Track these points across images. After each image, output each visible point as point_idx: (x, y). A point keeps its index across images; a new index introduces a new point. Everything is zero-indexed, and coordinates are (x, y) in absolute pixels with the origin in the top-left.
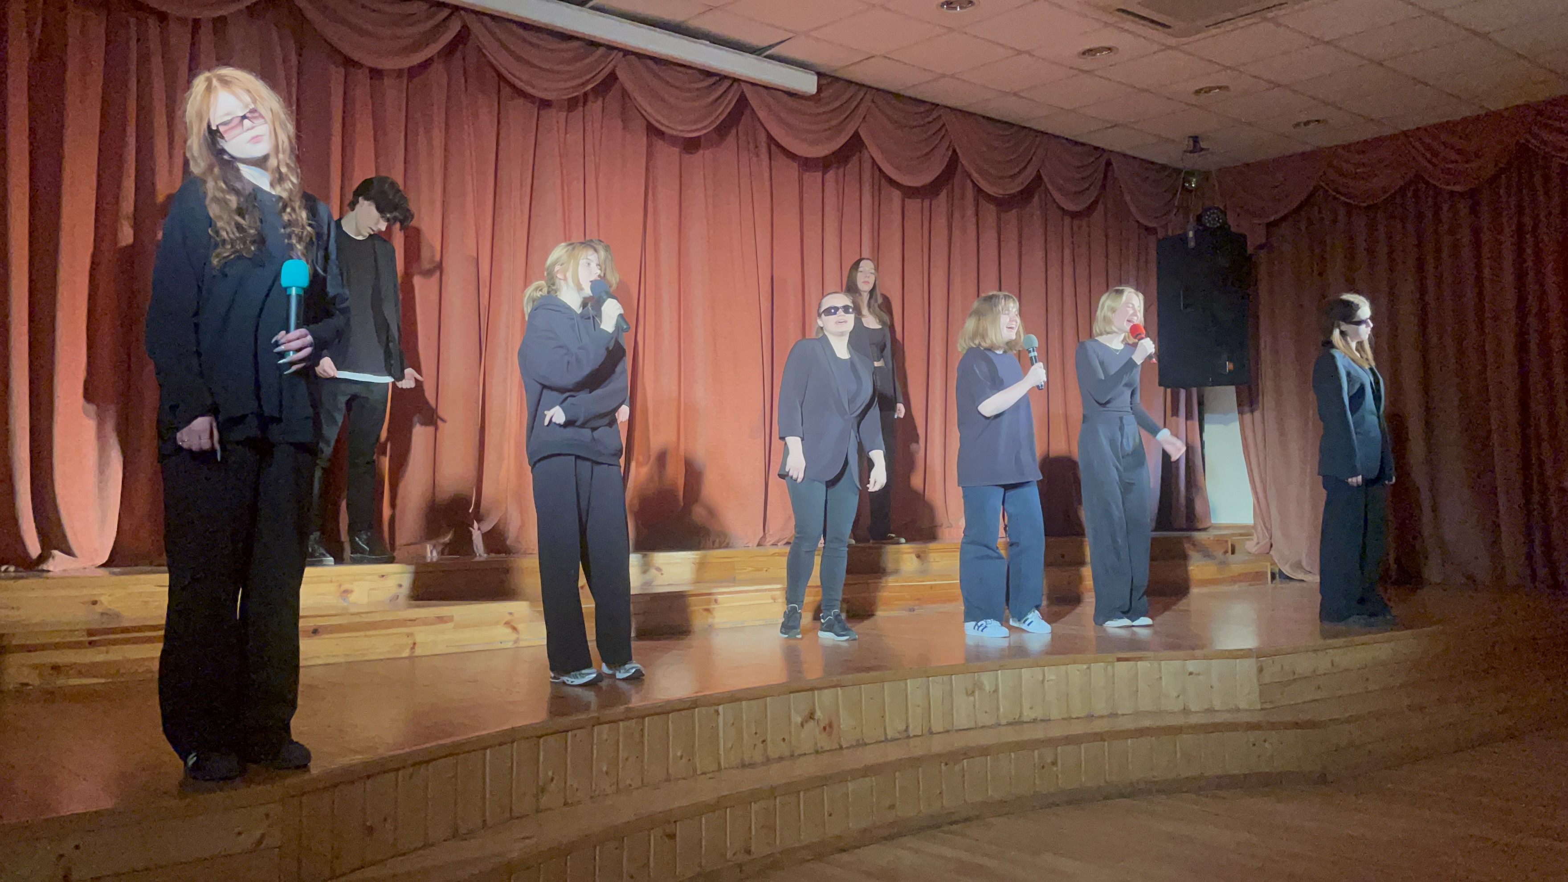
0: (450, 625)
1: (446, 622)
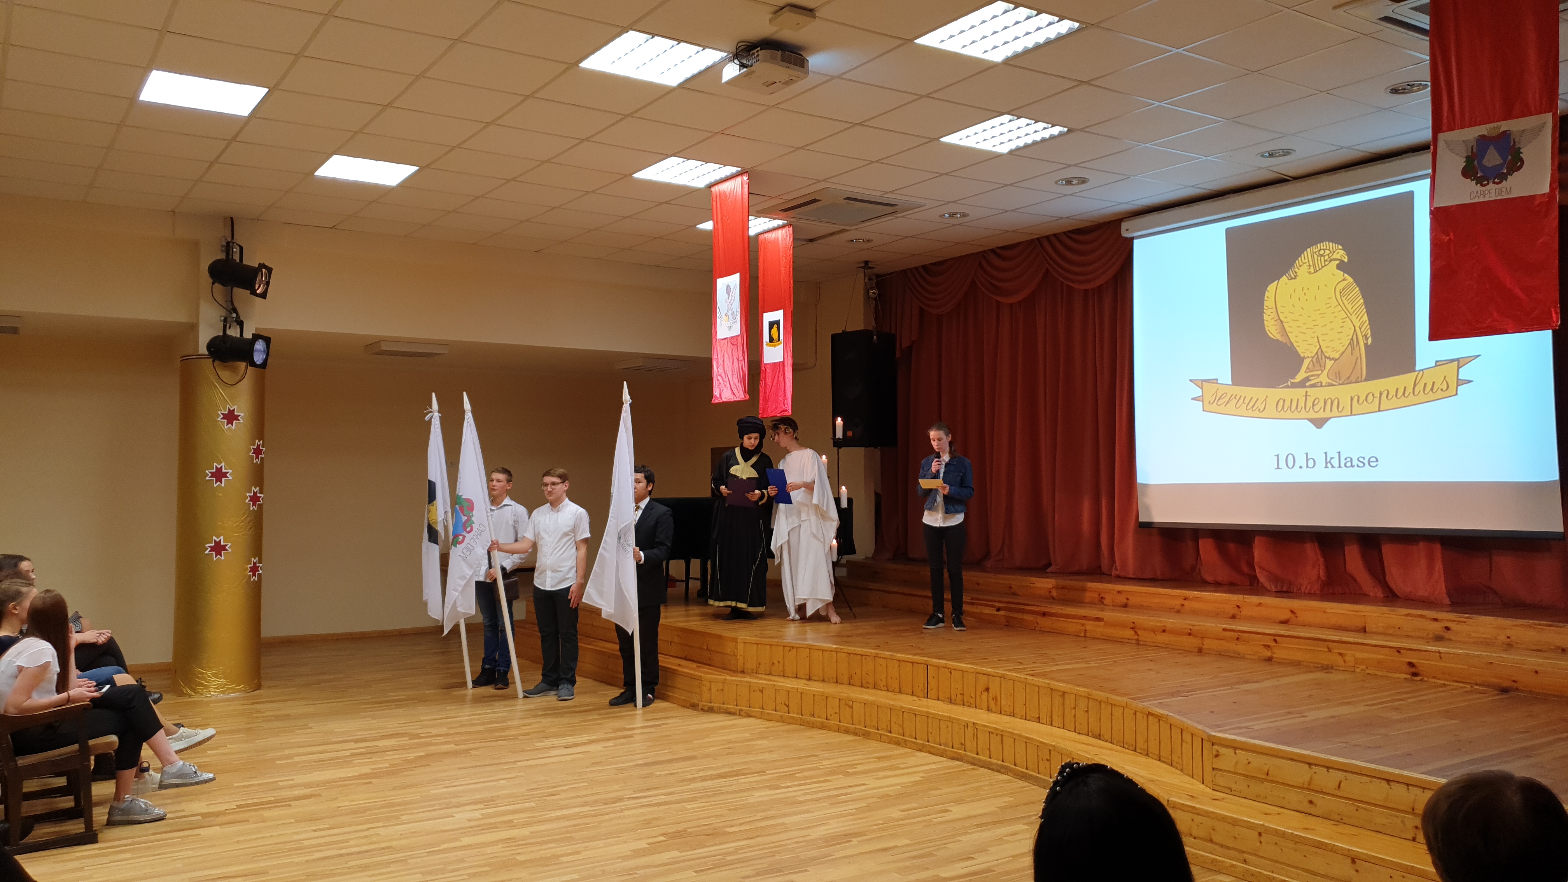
0: (1102, 623)
1: (1100, 621)
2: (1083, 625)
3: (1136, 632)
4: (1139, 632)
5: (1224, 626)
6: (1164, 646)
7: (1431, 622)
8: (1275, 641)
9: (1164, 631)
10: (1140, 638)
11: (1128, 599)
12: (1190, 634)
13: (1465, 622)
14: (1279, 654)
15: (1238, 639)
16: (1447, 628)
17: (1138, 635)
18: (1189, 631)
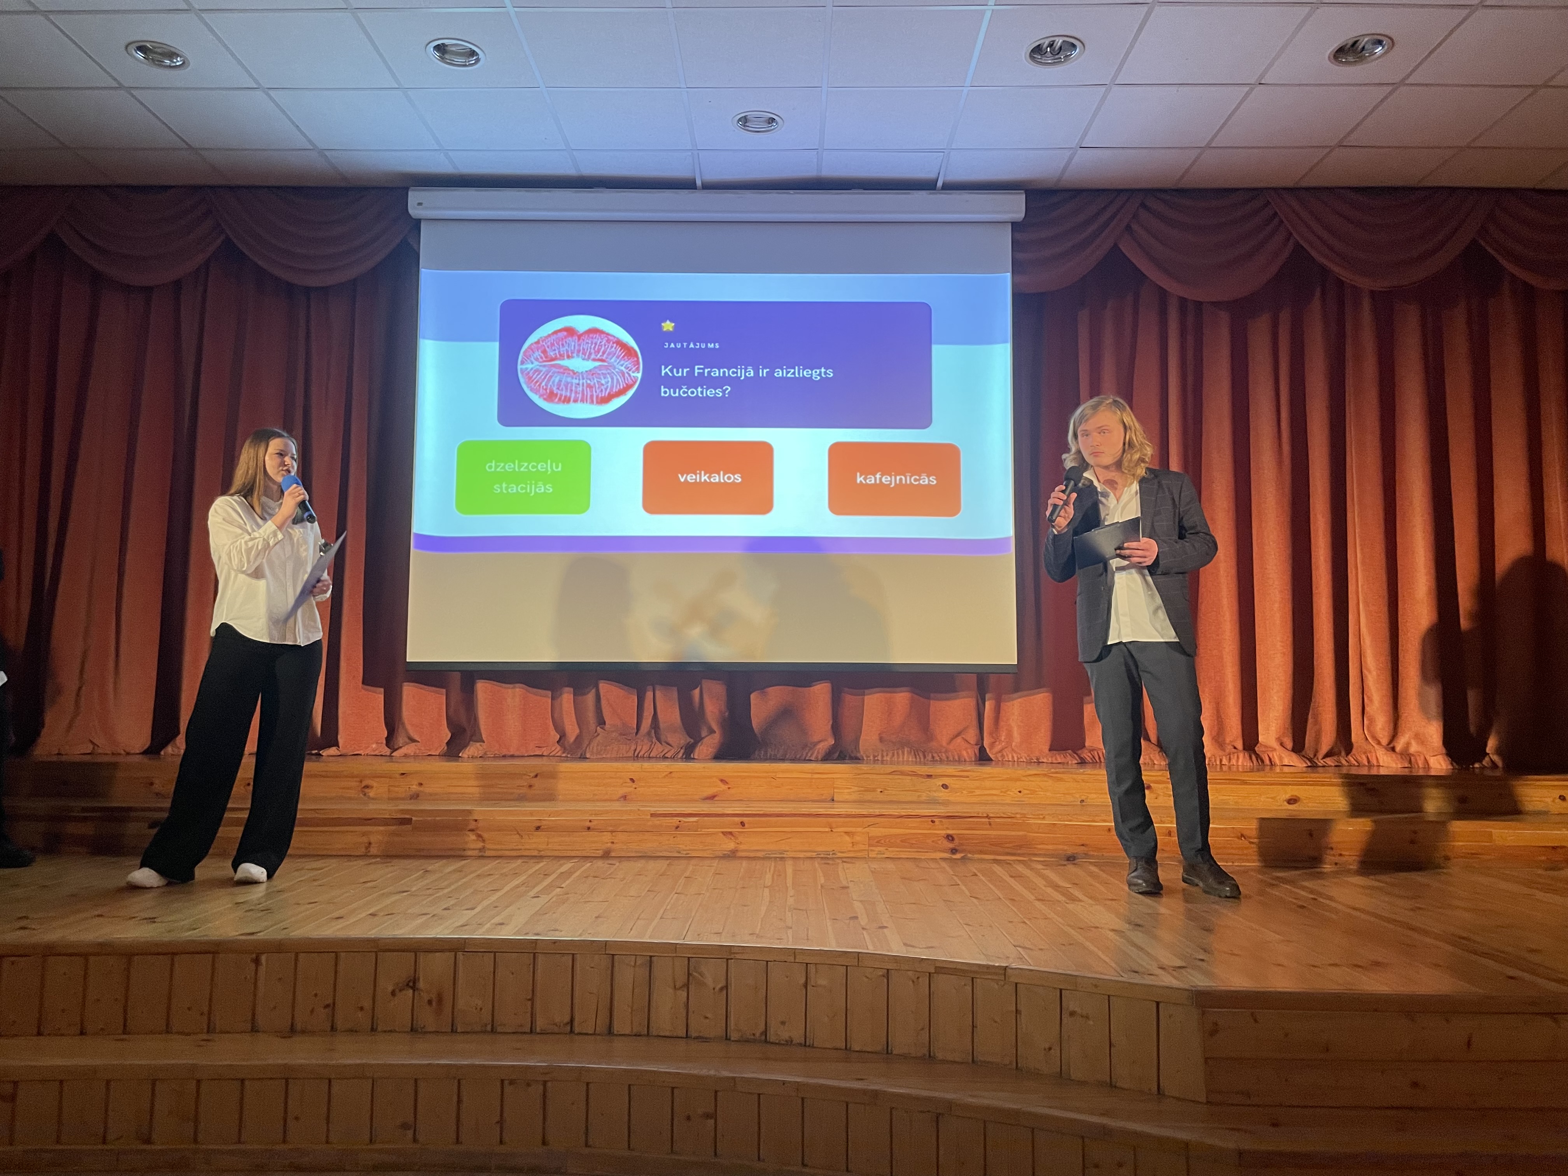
2: (364, 834)
3: (479, 836)
4: (485, 835)
5: (653, 810)
6: (535, 853)
7: (924, 780)
8: (743, 824)
9: (538, 828)
10: (487, 846)
11: (421, 784)
12: (589, 828)
13: (968, 777)
14: (750, 843)
15: (677, 827)
16: (945, 786)
17: (484, 841)
18: (588, 824)
